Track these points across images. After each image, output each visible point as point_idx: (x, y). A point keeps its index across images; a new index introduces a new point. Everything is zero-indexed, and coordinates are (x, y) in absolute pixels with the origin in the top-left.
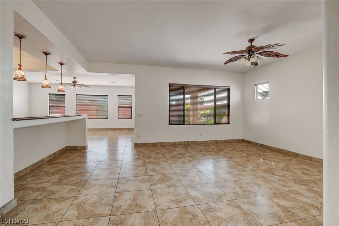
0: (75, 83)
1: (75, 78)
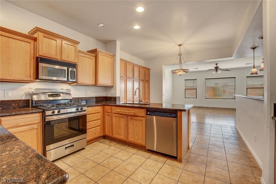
0: (217, 68)
1: (217, 64)
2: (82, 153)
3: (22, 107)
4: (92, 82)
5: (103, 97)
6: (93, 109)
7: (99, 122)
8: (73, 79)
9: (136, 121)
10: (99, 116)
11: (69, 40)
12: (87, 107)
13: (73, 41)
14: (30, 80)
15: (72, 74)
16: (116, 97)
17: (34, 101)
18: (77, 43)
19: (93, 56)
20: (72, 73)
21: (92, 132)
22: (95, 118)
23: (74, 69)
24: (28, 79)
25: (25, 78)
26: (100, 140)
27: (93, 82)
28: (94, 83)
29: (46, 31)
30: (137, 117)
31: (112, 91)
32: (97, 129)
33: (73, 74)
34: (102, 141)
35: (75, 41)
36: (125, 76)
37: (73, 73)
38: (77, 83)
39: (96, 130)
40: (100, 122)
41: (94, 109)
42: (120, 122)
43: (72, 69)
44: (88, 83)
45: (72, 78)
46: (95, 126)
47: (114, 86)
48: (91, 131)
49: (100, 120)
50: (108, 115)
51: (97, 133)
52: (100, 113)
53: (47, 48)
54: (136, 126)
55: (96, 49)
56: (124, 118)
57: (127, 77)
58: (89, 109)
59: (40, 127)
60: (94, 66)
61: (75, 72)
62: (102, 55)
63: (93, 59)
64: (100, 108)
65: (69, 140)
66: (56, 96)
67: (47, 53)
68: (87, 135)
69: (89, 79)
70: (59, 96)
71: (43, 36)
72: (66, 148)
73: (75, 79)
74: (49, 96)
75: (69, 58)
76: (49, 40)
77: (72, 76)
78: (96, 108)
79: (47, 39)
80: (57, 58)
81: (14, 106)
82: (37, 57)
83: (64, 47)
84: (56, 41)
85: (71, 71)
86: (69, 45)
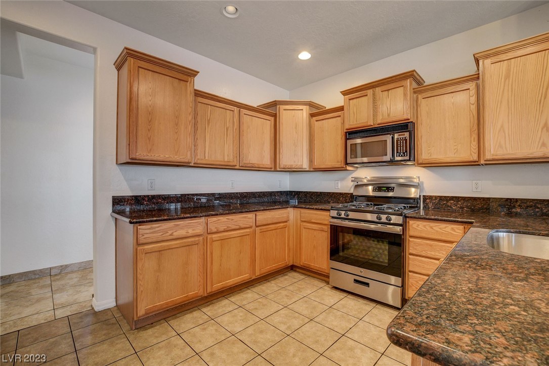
6: (432, 228)
8: (402, 156)
12: (407, 217)
14: (340, 166)
15: (400, 146)
17: (354, 195)
18: (408, 75)
19: (471, 80)
20: (400, 142)
23: (404, 135)
27: (471, 154)
28: (474, 157)
29: (352, 90)
33: (403, 146)
35: (401, 76)
37: (403, 142)
41: (436, 229)
43: (399, 135)
45: (400, 153)
53: (355, 114)
55: (474, 55)
60: (474, 107)
61: (406, 140)
62: (500, 61)
63: (469, 89)
64: (460, 230)
65: (362, 270)
66: (385, 190)
67: (355, 123)
68: (411, 285)
69: (455, 149)
70: (391, 190)
71: (348, 100)
72: (356, 281)
73: (407, 156)
74: (373, 189)
75: (391, 115)
76: (358, 99)
77: (400, 150)
78: (445, 228)
79: (355, 101)
80: (369, 124)
81: (342, 201)
82: (346, 133)
83: (380, 99)
84: (367, 95)
85: (397, 141)
86: (390, 91)
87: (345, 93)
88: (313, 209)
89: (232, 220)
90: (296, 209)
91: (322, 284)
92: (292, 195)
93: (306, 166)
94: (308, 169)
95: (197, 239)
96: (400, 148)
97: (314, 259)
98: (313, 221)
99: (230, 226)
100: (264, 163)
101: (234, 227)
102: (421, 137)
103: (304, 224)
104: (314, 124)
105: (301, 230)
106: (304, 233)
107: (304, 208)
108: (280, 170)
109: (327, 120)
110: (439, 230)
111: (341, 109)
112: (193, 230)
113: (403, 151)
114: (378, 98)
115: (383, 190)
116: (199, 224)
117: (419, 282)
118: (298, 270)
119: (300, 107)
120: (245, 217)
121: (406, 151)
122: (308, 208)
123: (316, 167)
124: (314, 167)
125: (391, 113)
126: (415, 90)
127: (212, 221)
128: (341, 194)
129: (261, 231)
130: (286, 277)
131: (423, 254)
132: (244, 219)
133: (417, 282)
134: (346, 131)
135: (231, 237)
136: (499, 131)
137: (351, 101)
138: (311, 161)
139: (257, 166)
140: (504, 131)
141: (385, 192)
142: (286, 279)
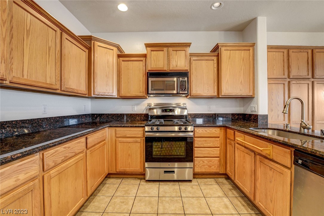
2: (184, 186)
3: (143, 120)
4: (212, 92)
5: (238, 114)
6: (206, 131)
7: (216, 152)
8: (183, 91)
9: (271, 170)
10: (217, 142)
11: (178, 44)
12: (194, 126)
13: (182, 44)
14: (142, 95)
15: (183, 85)
16: (257, 115)
17: (149, 115)
18: (188, 45)
19: (214, 56)
20: (183, 83)
21: (204, 164)
22: (209, 145)
23: (185, 79)
24: (141, 94)
25: (139, 94)
26: (220, 179)
27: (214, 92)
28: (216, 94)
29: (153, 45)
30: (273, 163)
31: (253, 105)
32: (213, 161)
34: (221, 181)
35: (184, 44)
36: (286, 76)
38: (190, 96)
39: (211, 161)
40: (219, 151)
41: (208, 131)
42: (244, 162)
43: (182, 79)
44: (205, 95)
45: (182, 89)
46: (209, 156)
47: (256, 96)
48: (203, 162)
49: (219, 149)
50: (230, 144)
51: (213, 167)
52: (219, 137)
53: (155, 61)
54: (271, 182)
55: (218, 44)
56: (250, 155)
57: (291, 77)
58: (199, 130)
59: (142, 141)
60: (216, 69)
61: (186, 82)
62: (227, 50)
63: (214, 60)
64: (218, 130)
65: (169, 163)
66: (169, 111)
67: (155, 67)
68: (196, 164)
69: (208, 89)
70: (173, 111)
71: (150, 51)
72: (165, 172)
73: (186, 91)
74: (162, 111)
75: (178, 66)
76: (157, 52)
77: (183, 87)
78: (212, 130)
79: (155, 52)
80: (164, 69)
81: (138, 119)
82: (148, 73)
83: (171, 55)
84: (163, 51)
85: (181, 82)
86: (178, 51)
87: (148, 46)
88: (128, 127)
89: (69, 147)
90: (110, 128)
91: (138, 182)
92: (94, 117)
93: (115, 94)
94: (116, 97)
95: (32, 183)
96: (183, 86)
97: (129, 164)
98: (128, 136)
99: (67, 155)
100: (81, 89)
101: (70, 155)
102: (193, 81)
103: (120, 139)
104: (121, 63)
105: (117, 145)
106: (119, 146)
107: (120, 127)
108: (94, 96)
109: (132, 62)
110: (209, 132)
111: (145, 56)
112: (27, 173)
113: (184, 88)
114: (170, 54)
115: (168, 111)
116: (34, 163)
117: (200, 162)
118: (111, 176)
119: (112, 47)
120: (79, 143)
121: (186, 88)
122: (124, 127)
123: (123, 95)
124: (120, 95)
125: (178, 65)
126: (191, 54)
127: (49, 155)
128: (137, 114)
129: (91, 152)
130: (107, 185)
131: (202, 146)
132: (79, 144)
133: (199, 162)
134: (148, 72)
135: (68, 167)
136: (227, 82)
137: (152, 52)
138: (119, 91)
139: (76, 91)
140: (228, 82)
141: (169, 112)
142: (108, 187)
